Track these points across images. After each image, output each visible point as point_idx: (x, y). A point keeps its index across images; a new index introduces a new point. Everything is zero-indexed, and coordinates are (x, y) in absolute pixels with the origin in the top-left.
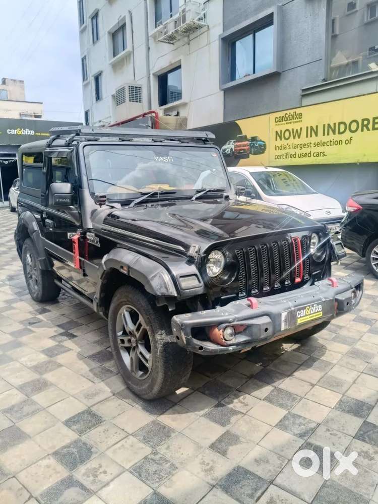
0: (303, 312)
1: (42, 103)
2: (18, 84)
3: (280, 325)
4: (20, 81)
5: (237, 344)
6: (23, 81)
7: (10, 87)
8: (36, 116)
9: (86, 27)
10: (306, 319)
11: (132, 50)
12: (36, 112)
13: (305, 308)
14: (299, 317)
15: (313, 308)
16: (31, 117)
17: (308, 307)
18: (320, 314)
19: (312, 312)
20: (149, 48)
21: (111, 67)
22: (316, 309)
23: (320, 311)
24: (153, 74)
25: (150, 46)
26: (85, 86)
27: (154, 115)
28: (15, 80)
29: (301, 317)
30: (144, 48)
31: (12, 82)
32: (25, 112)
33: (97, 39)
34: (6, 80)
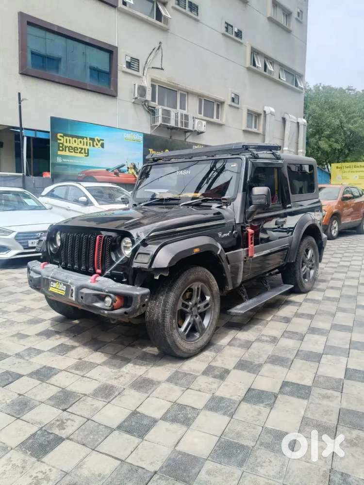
0: (54, 285)
10: (55, 290)
14: (51, 286)
15: (60, 285)
17: (58, 283)
18: (64, 293)
19: (59, 288)
22: (62, 287)
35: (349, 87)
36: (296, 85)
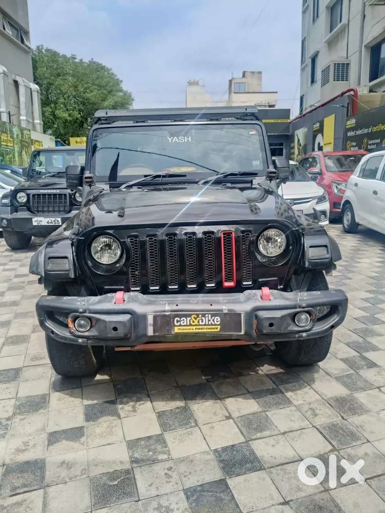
0: (185, 321)
1: (276, 92)
2: (256, 75)
3: (146, 328)
4: (259, 72)
5: (87, 338)
6: (261, 72)
7: (248, 79)
8: (270, 106)
9: (308, 5)
10: (190, 329)
11: (347, 23)
12: (270, 102)
13: (190, 316)
14: (176, 324)
15: (203, 318)
16: (265, 107)
17: (196, 316)
18: (217, 328)
19: (201, 323)
20: (365, 16)
21: (326, 44)
22: (209, 320)
23: (215, 325)
24: (365, 46)
25: (366, 14)
26: (303, 70)
27: (352, 93)
28: (253, 72)
29: (180, 325)
30: (359, 18)
31: (251, 74)
32: (260, 102)
33: (317, 16)
34: (246, 73)
35: (72, 55)
36: (22, 42)
